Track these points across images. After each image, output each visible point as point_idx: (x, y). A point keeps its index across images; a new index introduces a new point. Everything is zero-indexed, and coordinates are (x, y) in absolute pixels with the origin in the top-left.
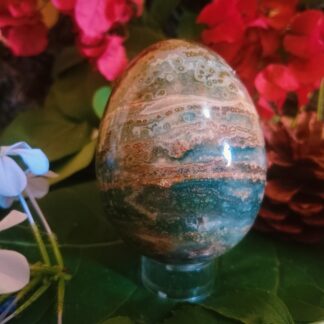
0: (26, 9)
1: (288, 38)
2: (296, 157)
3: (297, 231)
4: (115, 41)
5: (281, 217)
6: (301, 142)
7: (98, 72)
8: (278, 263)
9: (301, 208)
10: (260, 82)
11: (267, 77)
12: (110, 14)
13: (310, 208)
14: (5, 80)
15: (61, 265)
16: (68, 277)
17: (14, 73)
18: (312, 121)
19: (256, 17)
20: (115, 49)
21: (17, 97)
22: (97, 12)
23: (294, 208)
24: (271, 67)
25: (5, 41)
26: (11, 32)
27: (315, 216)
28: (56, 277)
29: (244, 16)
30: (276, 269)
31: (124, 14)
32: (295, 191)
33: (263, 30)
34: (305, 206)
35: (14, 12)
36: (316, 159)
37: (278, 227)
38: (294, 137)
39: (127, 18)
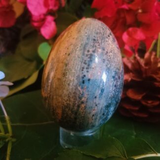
0: (4, 3)
2: (144, 76)
3: (146, 116)
4: (50, 18)
5: (137, 109)
6: (147, 68)
8: (135, 134)
10: (125, 37)
11: (129, 34)
13: (152, 103)
15: (10, 134)
16: (14, 140)
18: (153, 57)
19: (123, 4)
23: (144, 103)
24: (130, 29)
27: (155, 107)
28: (7, 140)
29: (116, 3)
31: (55, 6)
32: (144, 94)
33: (127, 10)
36: (155, 76)
37: (135, 114)
38: (143, 65)
39: (57, 8)
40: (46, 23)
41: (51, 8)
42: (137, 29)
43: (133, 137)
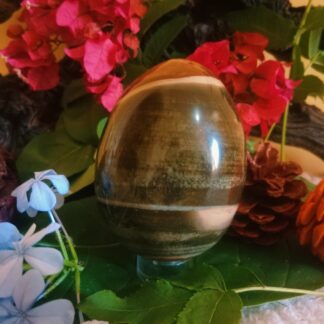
0: (43, 53)
1: (254, 80)
2: (255, 178)
3: (256, 236)
4: (115, 80)
5: (244, 225)
6: (260, 166)
7: (102, 105)
8: (239, 261)
9: (257, 218)
12: (111, 60)
13: (264, 218)
14: (22, 108)
16: (82, 269)
17: (30, 102)
18: (269, 150)
19: (229, 64)
20: (116, 87)
21: (32, 123)
22: (101, 60)
23: (253, 218)
24: (239, 105)
25: (24, 78)
26: (30, 72)
27: (268, 224)
29: (218, 64)
31: (123, 58)
32: (253, 206)
33: (234, 74)
34: (261, 217)
35: (33, 57)
36: (268, 181)
37: (242, 233)
38: (254, 163)
39: (125, 60)
40: (110, 88)
41: (117, 61)
42: (250, 106)
43: (237, 265)
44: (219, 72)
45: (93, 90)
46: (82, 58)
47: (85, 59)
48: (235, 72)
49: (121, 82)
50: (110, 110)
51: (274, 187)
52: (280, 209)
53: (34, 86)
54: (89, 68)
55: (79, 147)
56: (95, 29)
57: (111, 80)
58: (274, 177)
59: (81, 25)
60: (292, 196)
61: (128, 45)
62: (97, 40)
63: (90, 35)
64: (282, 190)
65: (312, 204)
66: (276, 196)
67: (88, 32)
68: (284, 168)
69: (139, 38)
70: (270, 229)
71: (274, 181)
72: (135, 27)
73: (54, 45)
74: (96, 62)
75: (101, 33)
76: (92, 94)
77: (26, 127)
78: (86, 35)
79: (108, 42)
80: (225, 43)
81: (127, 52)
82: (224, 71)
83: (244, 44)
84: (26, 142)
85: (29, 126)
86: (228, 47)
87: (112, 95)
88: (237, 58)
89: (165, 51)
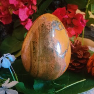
2: (74, 51)
3: (74, 70)
5: (70, 66)
6: (75, 48)
7: (25, 28)
8: (69, 78)
9: (74, 64)
11: (68, 30)
13: (77, 64)
17: (4, 27)
18: (78, 42)
20: (30, 23)
22: (24, 14)
23: (73, 64)
24: (69, 28)
25: (1, 21)
26: (3, 19)
27: (78, 66)
30: (68, 79)
32: (73, 60)
34: (75, 64)
35: (3, 14)
36: (78, 53)
37: (70, 69)
38: (74, 47)
39: (33, 13)
40: (28, 23)
41: (30, 14)
42: (72, 28)
44: (62, 18)
45: (23, 24)
46: (18, 14)
47: (19, 14)
48: (67, 17)
49: (32, 21)
50: (28, 30)
51: (80, 55)
52: (82, 62)
53: (4, 23)
54: (21, 17)
55: (19, 42)
56: (22, 4)
57: (28, 20)
58: (80, 51)
59: (17, 3)
60: (85, 57)
61: (33, 9)
62: (23, 8)
63: (20, 6)
64: (82, 56)
65: (92, 60)
66: (80, 58)
67: (20, 5)
68: (83, 48)
69: (37, 6)
70: (78, 68)
71: (80, 53)
72: (35, 3)
73: (10, 10)
74: (23, 15)
75: (24, 6)
76: (22, 25)
77: (3, 35)
78: (19, 7)
79: (27, 8)
80: (64, 8)
81: (33, 11)
82: (64, 17)
83: (70, 8)
84: (3, 40)
85: (4, 35)
86: (65, 9)
87: (29, 25)
88: (68, 12)
89: (46, 10)
